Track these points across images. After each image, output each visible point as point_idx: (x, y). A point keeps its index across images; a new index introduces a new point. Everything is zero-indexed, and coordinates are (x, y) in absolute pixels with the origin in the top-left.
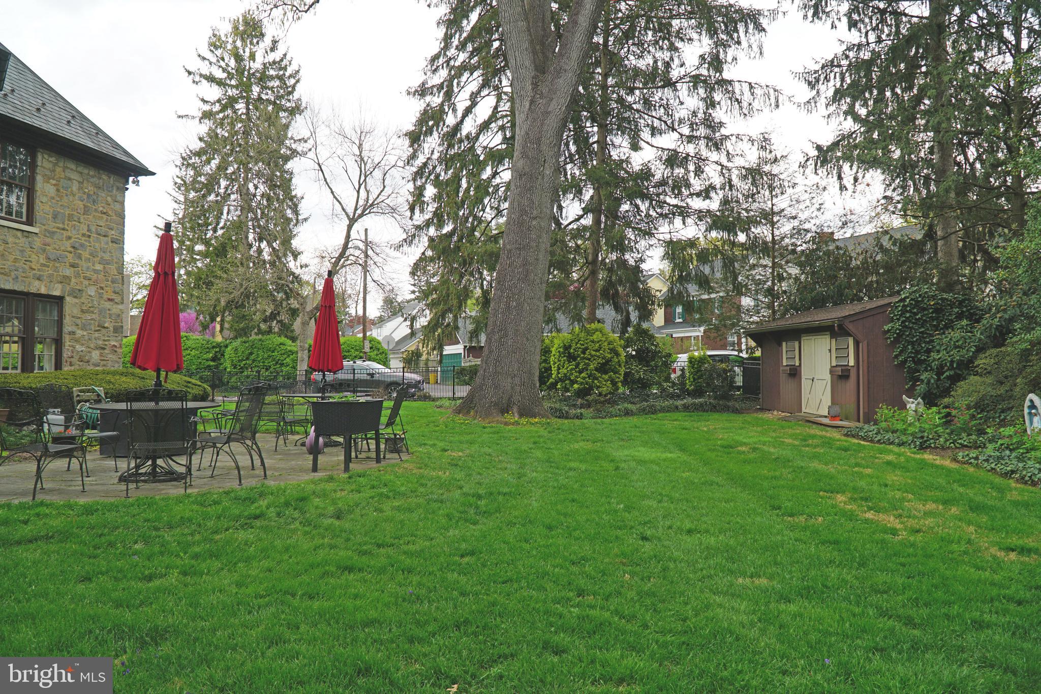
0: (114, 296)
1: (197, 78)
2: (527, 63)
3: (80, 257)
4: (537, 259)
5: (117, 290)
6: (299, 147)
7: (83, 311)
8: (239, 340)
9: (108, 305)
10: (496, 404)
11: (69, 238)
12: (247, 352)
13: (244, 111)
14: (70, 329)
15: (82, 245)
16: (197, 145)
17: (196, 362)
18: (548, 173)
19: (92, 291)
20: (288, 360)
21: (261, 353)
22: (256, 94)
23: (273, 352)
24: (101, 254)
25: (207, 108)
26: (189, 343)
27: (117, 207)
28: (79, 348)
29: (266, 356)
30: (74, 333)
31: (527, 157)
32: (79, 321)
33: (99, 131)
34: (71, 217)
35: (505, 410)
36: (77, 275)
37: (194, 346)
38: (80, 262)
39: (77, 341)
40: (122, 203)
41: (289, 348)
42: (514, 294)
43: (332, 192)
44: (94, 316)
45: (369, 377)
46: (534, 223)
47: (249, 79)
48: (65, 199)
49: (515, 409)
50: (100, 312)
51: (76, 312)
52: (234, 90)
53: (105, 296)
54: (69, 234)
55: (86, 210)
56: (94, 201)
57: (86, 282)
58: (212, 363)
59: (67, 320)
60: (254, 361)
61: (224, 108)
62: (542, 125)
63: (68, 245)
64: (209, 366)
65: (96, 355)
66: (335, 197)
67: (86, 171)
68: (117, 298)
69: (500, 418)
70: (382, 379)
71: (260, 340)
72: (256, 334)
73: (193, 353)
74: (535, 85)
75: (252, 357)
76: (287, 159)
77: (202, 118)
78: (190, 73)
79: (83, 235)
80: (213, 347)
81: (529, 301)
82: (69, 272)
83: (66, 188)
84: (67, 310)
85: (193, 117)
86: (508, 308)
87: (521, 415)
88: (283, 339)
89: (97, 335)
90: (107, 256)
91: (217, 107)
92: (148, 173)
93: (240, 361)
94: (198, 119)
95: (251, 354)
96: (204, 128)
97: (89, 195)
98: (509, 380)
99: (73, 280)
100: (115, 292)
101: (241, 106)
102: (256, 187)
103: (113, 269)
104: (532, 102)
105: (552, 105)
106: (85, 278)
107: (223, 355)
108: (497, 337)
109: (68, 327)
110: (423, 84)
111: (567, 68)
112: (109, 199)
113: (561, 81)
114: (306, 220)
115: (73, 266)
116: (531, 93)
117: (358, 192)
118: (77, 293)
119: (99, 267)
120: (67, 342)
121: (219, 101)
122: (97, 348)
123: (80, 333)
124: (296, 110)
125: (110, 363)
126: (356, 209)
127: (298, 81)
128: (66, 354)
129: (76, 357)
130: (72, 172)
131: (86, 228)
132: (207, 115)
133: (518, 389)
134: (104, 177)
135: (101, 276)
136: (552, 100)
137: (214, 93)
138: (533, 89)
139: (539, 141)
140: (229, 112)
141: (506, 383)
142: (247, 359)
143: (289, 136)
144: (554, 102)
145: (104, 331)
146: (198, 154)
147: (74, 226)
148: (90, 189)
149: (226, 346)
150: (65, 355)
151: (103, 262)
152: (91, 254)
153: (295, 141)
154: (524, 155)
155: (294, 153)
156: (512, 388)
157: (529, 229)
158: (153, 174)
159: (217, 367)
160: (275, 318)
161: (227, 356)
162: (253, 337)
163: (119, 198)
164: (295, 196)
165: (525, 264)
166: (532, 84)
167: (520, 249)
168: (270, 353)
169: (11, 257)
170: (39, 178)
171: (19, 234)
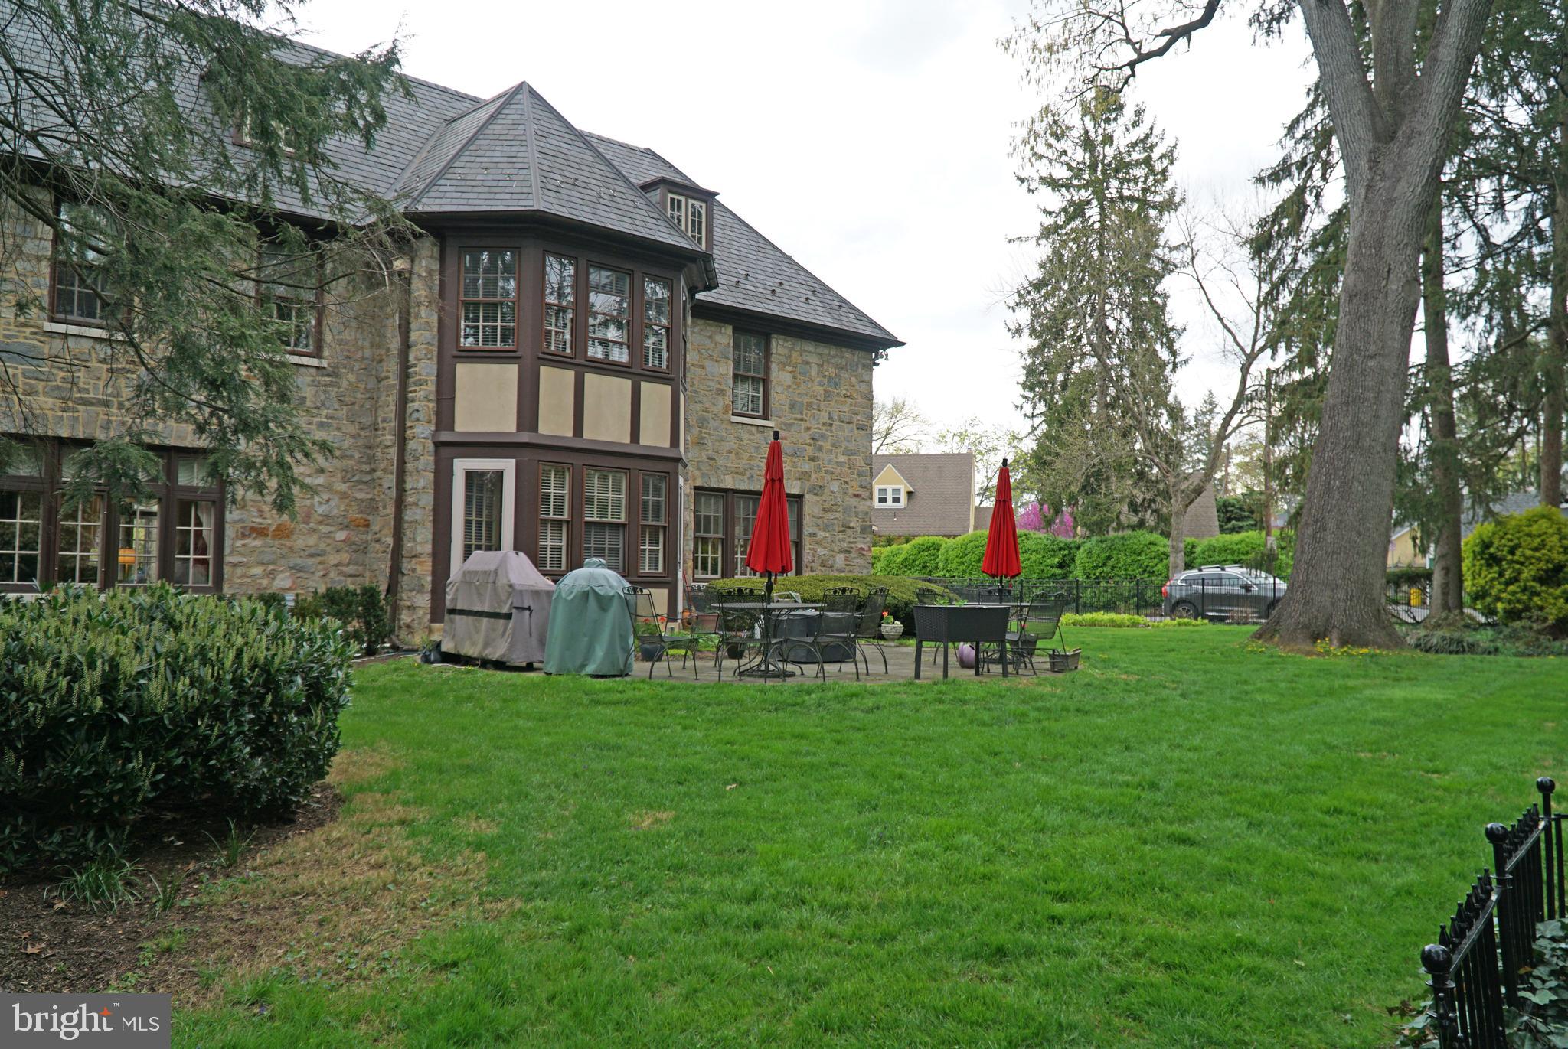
0: (861, 491)
1: (1033, 186)
2: (1361, 132)
3: (820, 449)
4: (1377, 417)
5: (864, 484)
6: (1176, 257)
7: (824, 510)
8: (1094, 539)
9: (854, 501)
10: (1306, 626)
11: (809, 429)
12: (1104, 555)
13: (1098, 218)
14: (810, 530)
15: (822, 436)
16: (1037, 274)
17: (1037, 569)
18: (1394, 287)
19: (835, 487)
20: (1160, 566)
21: (1122, 556)
22: (1114, 191)
23: (1139, 554)
24: (844, 444)
25: (1049, 221)
26: (1030, 544)
27: (863, 387)
28: (821, 551)
29: (1129, 560)
30: (815, 535)
31: (1361, 269)
32: (820, 522)
33: (843, 302)
34: (809, 405)
35: (1316, 637)
36: (818, 470)
37: (1034, 548)
38: (820, 455)
39: (818, 543)
40: (869, 383)
41: (1162, 549)
42: (1337, 469)
43: (1221, 319)
44: (837, 515)
45: (1243, 592)
46: (1371, 363)
47: (1104, 172)
48: (803, 386)
49: (1335, 635)
50: (845, 510)
51: (817, 511)
52: (1082, 191)
53: (851, 492)
54: (808, 424)
55: (827, 396)
56: (836, 385)
57: (829, 477)
58: (1058, 571)
59: (807, 521)
60: (1113, 567)
61: (1070, 219)
62: (1384, 219)
63: (806, 437)
64: (1054, 575)
65: (840, 560)
66: (1225, 326)
67: (826, 352)
68: (865, 493)
69: (1307, 647)
70: (1262, 593)
71: (1123, 538)
72: (1116, 530)
73: (1033, 557)
74: (1374, 163)
75: (1110, 563)
76: (1159, 277)
77: (1039, 239)
78: (1022, 180)
79: (824, 424)
80: (1060, 549)
81: (1362, 478)
82: (808, 467)
83: (803, 374)
84: (808, 509)
85: (1028, 239)
86: (1328, 488)
87: (1343, 643)
88: (1156, 536)
89: (841, 536)
90: (852, 446)
91: (1062, 219)
92: (897, 343)
93: (1095, 568)
94: (1034, 241)
95: (1109, 558)
96: (1045, 250)
97: (830, 379)
98: (1328, 593)
99: (813, 476)
100: (861, 487)
101: (1093, 213)
102: (1119, 322)
103: (859, 460)
104: (1369, 187)
105: (1399, 188)
106: (826, 472)
107: (1073, 560)
108: (1310, 531)
109: (808, 529)
110: (1284, 161)
111: (1422, 128)
112: (853, 379)
113: (1413, 150)
114: (1186, 362)
115: (813, 459)
116: (1367, 176)
117: (1258, 314)
118: (817, 490)
119: (842, 459)
120: (807, 546)
121: (1064, 210)
122: (842, 551)
123: (821, 534)
124: (1169, 205)
125: (857, 569)
126: (1255, 341)
127: (1172, 163)
128: (806, 558)
129: (818, 562)
130: (810, 353)
131: (827, 415)
132: (1047, 232)
133: (1341, 604)
134: (847, 355)
135: (845, 470)
136: (1399, 180)
137: (1056, 201)
138: (1371, 168)
139: (1379, 242)
140: (1078, 222)
141: (1323, 597)
142: (1105, 565)
143: (1162, 242)
144: (1403, 183)
145: (849, 532)
146: (1038, 286)
147: (813, 415)
148: (831, 371)
149: (1078, 548)
150: (805, 560)
151: (848, 452)
152: (833, 445)
153: (1170, 249)
154: (1358, 267)
155: (1168, 266)
156: (1333, 604)
157: (1363, 373)
158: (903, 344)
159: (1065, 576)
160: (1149, 506)
161: (1077, 562)
162: (1112, 534)
163: (865, 377)
164: (1172, 329)
165: (1356, 423)
166: (1370, 161)
167: (1347, 404)
168: (1134, 557)
169: (746, 456)
170: (774, 367)
171: (754, 429)
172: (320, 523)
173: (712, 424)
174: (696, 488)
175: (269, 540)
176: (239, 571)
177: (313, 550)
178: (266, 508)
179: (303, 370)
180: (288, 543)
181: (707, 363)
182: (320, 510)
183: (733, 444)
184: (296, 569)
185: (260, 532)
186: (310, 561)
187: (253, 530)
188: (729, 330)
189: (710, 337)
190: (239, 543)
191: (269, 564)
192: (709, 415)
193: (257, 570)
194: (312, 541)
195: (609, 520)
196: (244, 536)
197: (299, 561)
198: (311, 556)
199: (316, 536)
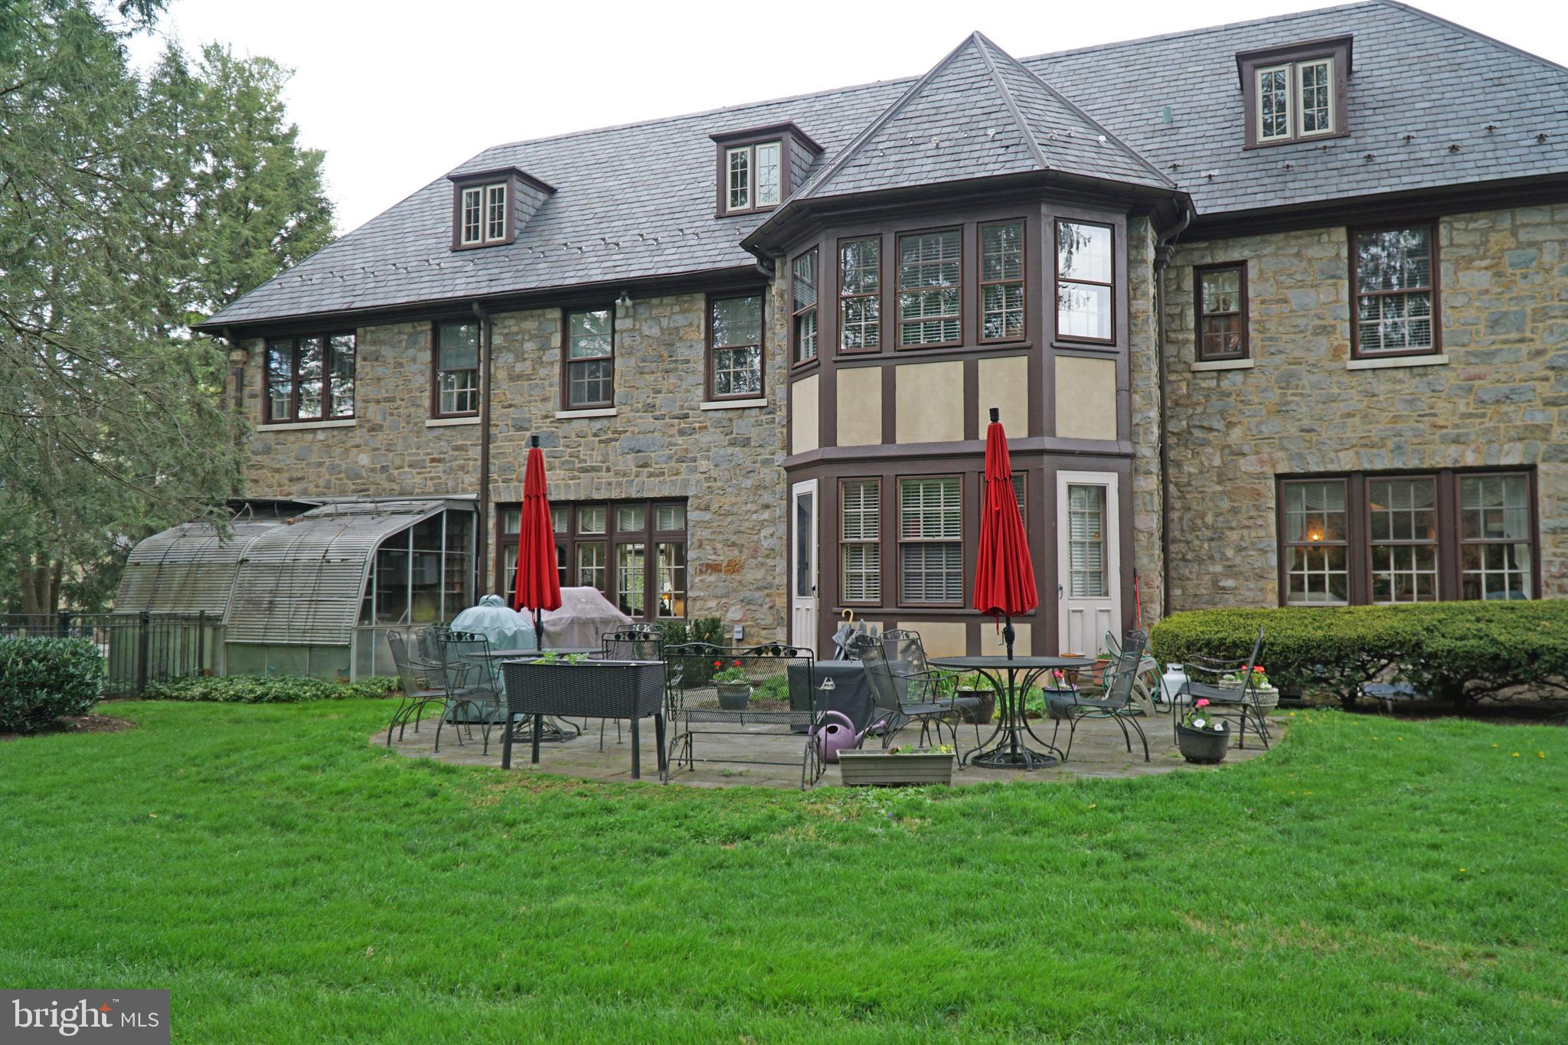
14: (1554, 520)
48: (1522, 283)
54: (1537, 346)
59: (1547, 506)
83: (1521, 264)
84: (1549, 484)
99: (1555, 431)
115: (1550, 404)
120: (1551, 547)
128: (1545, 571)
130: (1540, 225)
169: (1384, 417)
170: (1445, 268)
171: (1400, 374)
172: (767, 556)
173: (1306, 380)
174: (1279, 477)
175: (722, 575)
176: (698, 604)
177: (761, 584)
178: (719, 546)
179: (747, 412)
180: (738, 578)
181: (1291, 294)
182: (766, 544)
183: (1355, 401)
184: (747, 602)
185: (714, 568)
186: (758, 594)
187: (708, 566)
188: (1340, 234)
189: (1298, 255)
190: (697, 579)
191: (722, 597)
192: (1303, 368)
193: (712, 604)
194: (759, 575)
195: (922, 539)
196: (701, 572)
197: (748, 594)
198: (759, 589)
199: (763, 570)
